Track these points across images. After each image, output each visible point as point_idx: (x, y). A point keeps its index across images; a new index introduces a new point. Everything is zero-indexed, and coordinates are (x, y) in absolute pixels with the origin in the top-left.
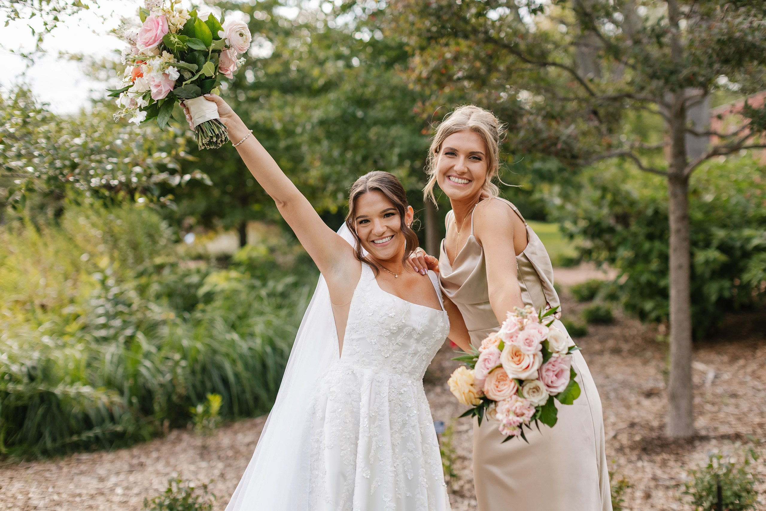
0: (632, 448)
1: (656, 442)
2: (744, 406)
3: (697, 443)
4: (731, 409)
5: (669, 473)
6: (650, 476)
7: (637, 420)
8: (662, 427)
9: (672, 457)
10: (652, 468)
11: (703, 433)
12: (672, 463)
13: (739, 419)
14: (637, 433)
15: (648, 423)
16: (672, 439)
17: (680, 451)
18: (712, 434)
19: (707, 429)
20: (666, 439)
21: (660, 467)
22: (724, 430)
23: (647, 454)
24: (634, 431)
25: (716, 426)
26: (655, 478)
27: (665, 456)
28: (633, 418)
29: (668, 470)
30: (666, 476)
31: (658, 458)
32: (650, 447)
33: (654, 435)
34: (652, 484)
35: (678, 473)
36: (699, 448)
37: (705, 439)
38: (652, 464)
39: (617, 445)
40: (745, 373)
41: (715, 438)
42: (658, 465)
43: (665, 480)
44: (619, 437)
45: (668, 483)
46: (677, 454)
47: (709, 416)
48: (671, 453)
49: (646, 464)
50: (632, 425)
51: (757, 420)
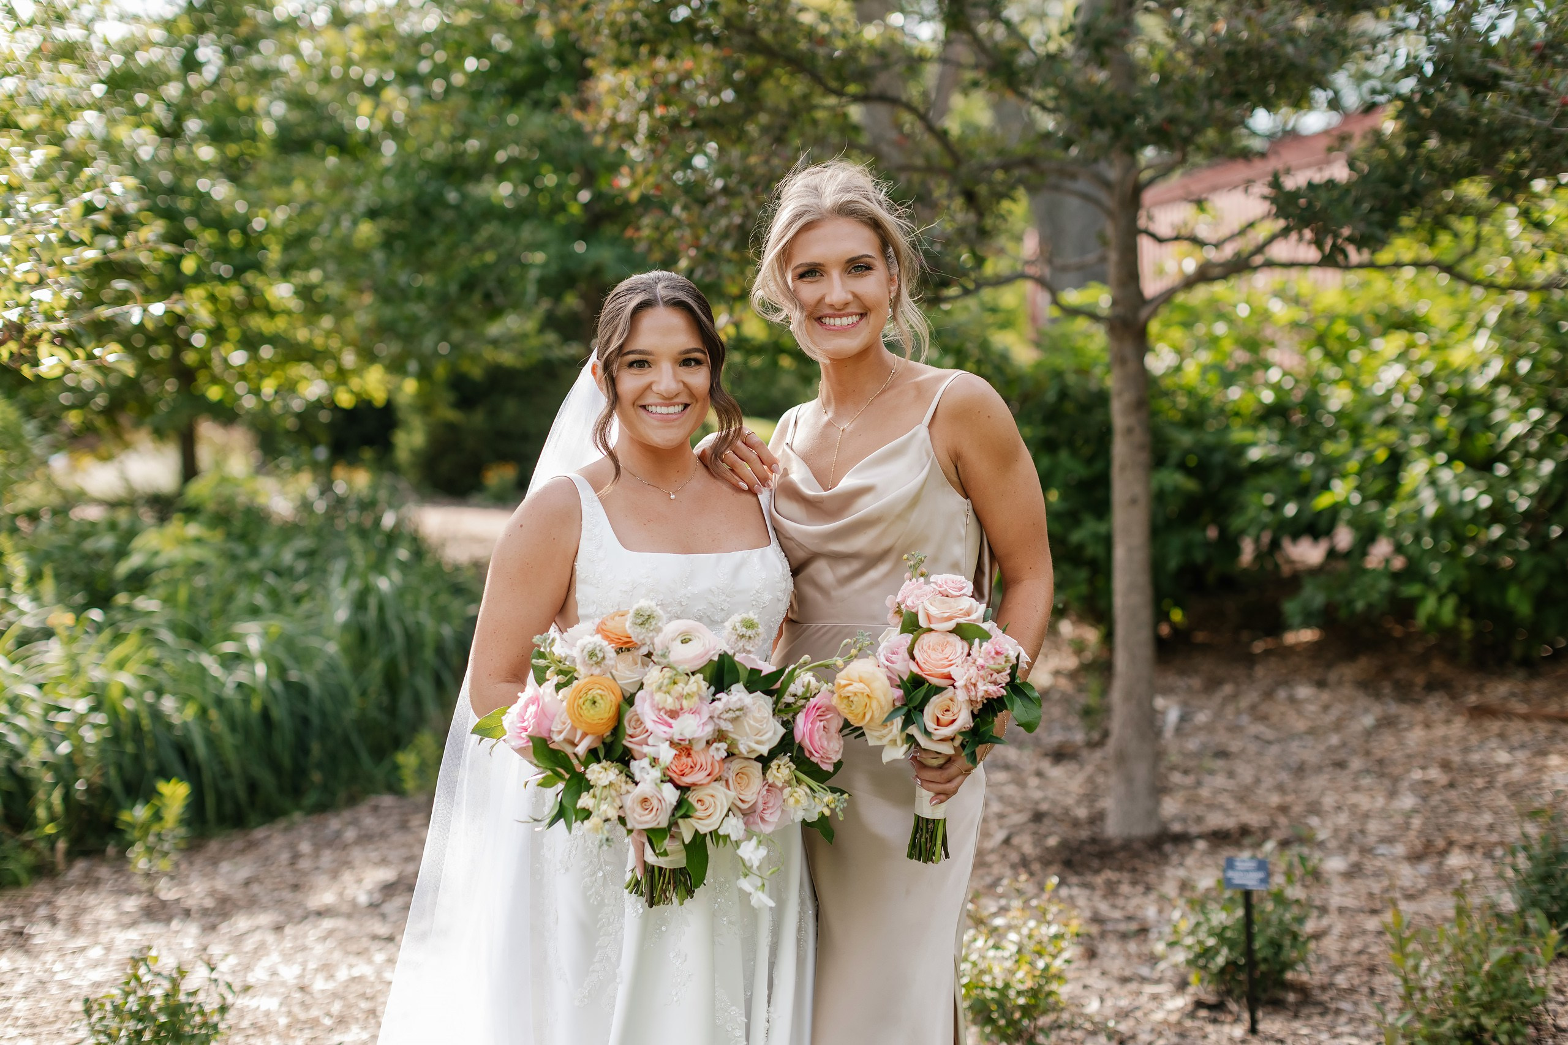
0: (1046, 862)
1: (1089, 848)
2: (1246, 773)
3: (1168, 848)
4: (1220, 781)
5: (1123, 908)
6: (1088, 914)
7: (1044, 807)
8: (1097, 818)
9: (1126, 876)
10: (1090, 899)
11: (1177, 827)
12: (1125, 888)
13: (1241, 799)
14: (1050, 834)
15: (1067, 811)
16: (1117, 842)
17: (1137, 863)
18: (1194, 829)
19: (1184, 820)
20: (1108, 841)
21: (1105, 897)
22: (1216, 820)
23: (1077, 873)
24: (1043, 830)
25: (1199, 813)
26: (1097, 919)
27: (1109, 874)
28: (1037, 803)
29: (1120, 902)
30: (1117, 914)
31: (1099, 880)
32: (1077, 858)
33: (1084, 834)
34: (1094, 930)
35: (1139, 907)
36: (1175, 859)
37: (1183, 839)
38: (1087, 892)
39: (1014, 857)
40: (1238, 713)
41: (1201, 836)
42: (1099, 893)
43: (1117, 921)
44: (1016, 841)
45: (1123, 927)
46: (1134, 870)
47: (1180, 796)
48: (1120, 869)
49: (1075, 891)
50: (1038, 817)
51: (1275, 799)
